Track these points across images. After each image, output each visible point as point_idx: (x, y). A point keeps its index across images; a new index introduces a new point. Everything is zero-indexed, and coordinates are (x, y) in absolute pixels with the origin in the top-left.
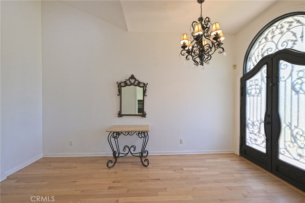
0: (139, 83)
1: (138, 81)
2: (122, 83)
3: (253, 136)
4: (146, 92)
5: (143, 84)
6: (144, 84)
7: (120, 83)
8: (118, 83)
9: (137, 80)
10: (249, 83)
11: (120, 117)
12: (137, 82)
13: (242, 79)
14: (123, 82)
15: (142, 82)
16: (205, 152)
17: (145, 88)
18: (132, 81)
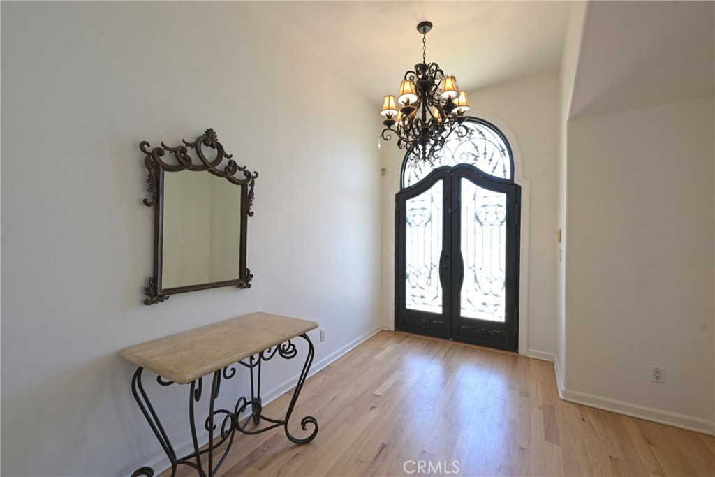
0: (233, 166)
1: (230, 157)
2: (167, 152)
3: (417, 292)
4: (254, 201)
5: (243, 172)
6: (247, 174)
7: (159, 152)
8: (148, 149)
9: (226, 156)
10: (410, 203)
11: (156, 302)
12: (225, 161)
13: (398, 196)
14: (171, 150)
15: (242, 166)
16: (354, 344)
17: (249, 188)
18: (209, 153)
